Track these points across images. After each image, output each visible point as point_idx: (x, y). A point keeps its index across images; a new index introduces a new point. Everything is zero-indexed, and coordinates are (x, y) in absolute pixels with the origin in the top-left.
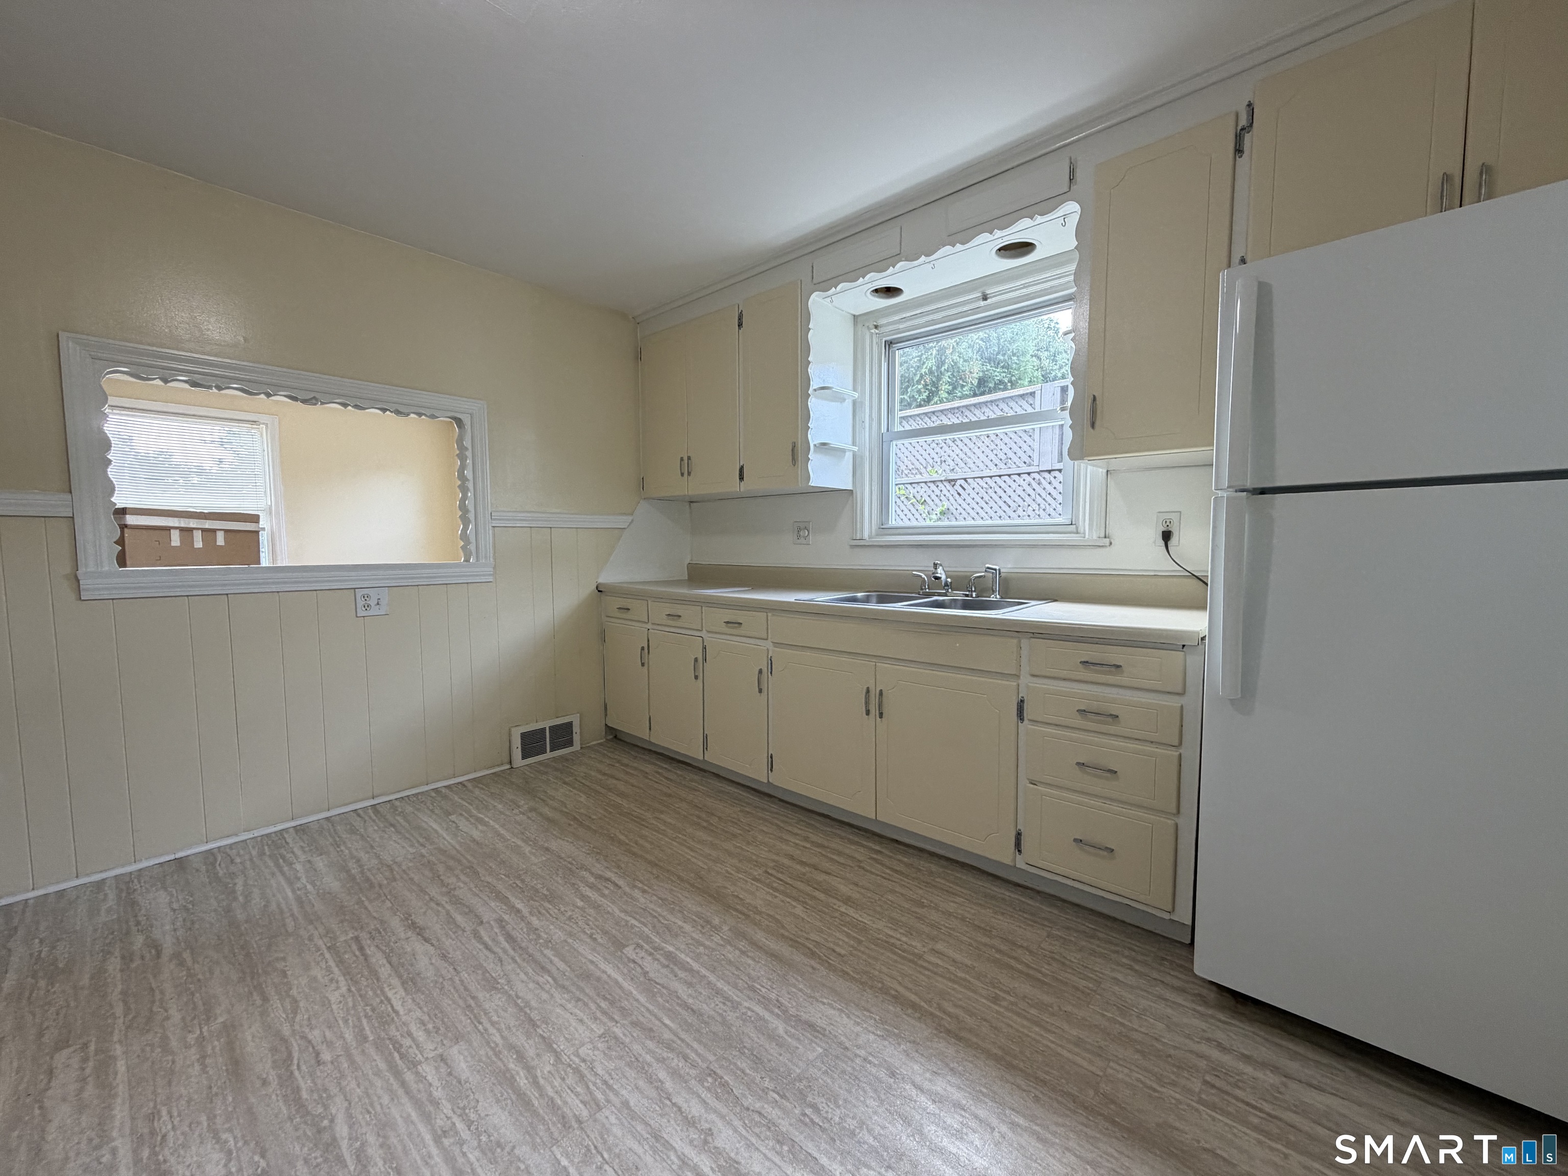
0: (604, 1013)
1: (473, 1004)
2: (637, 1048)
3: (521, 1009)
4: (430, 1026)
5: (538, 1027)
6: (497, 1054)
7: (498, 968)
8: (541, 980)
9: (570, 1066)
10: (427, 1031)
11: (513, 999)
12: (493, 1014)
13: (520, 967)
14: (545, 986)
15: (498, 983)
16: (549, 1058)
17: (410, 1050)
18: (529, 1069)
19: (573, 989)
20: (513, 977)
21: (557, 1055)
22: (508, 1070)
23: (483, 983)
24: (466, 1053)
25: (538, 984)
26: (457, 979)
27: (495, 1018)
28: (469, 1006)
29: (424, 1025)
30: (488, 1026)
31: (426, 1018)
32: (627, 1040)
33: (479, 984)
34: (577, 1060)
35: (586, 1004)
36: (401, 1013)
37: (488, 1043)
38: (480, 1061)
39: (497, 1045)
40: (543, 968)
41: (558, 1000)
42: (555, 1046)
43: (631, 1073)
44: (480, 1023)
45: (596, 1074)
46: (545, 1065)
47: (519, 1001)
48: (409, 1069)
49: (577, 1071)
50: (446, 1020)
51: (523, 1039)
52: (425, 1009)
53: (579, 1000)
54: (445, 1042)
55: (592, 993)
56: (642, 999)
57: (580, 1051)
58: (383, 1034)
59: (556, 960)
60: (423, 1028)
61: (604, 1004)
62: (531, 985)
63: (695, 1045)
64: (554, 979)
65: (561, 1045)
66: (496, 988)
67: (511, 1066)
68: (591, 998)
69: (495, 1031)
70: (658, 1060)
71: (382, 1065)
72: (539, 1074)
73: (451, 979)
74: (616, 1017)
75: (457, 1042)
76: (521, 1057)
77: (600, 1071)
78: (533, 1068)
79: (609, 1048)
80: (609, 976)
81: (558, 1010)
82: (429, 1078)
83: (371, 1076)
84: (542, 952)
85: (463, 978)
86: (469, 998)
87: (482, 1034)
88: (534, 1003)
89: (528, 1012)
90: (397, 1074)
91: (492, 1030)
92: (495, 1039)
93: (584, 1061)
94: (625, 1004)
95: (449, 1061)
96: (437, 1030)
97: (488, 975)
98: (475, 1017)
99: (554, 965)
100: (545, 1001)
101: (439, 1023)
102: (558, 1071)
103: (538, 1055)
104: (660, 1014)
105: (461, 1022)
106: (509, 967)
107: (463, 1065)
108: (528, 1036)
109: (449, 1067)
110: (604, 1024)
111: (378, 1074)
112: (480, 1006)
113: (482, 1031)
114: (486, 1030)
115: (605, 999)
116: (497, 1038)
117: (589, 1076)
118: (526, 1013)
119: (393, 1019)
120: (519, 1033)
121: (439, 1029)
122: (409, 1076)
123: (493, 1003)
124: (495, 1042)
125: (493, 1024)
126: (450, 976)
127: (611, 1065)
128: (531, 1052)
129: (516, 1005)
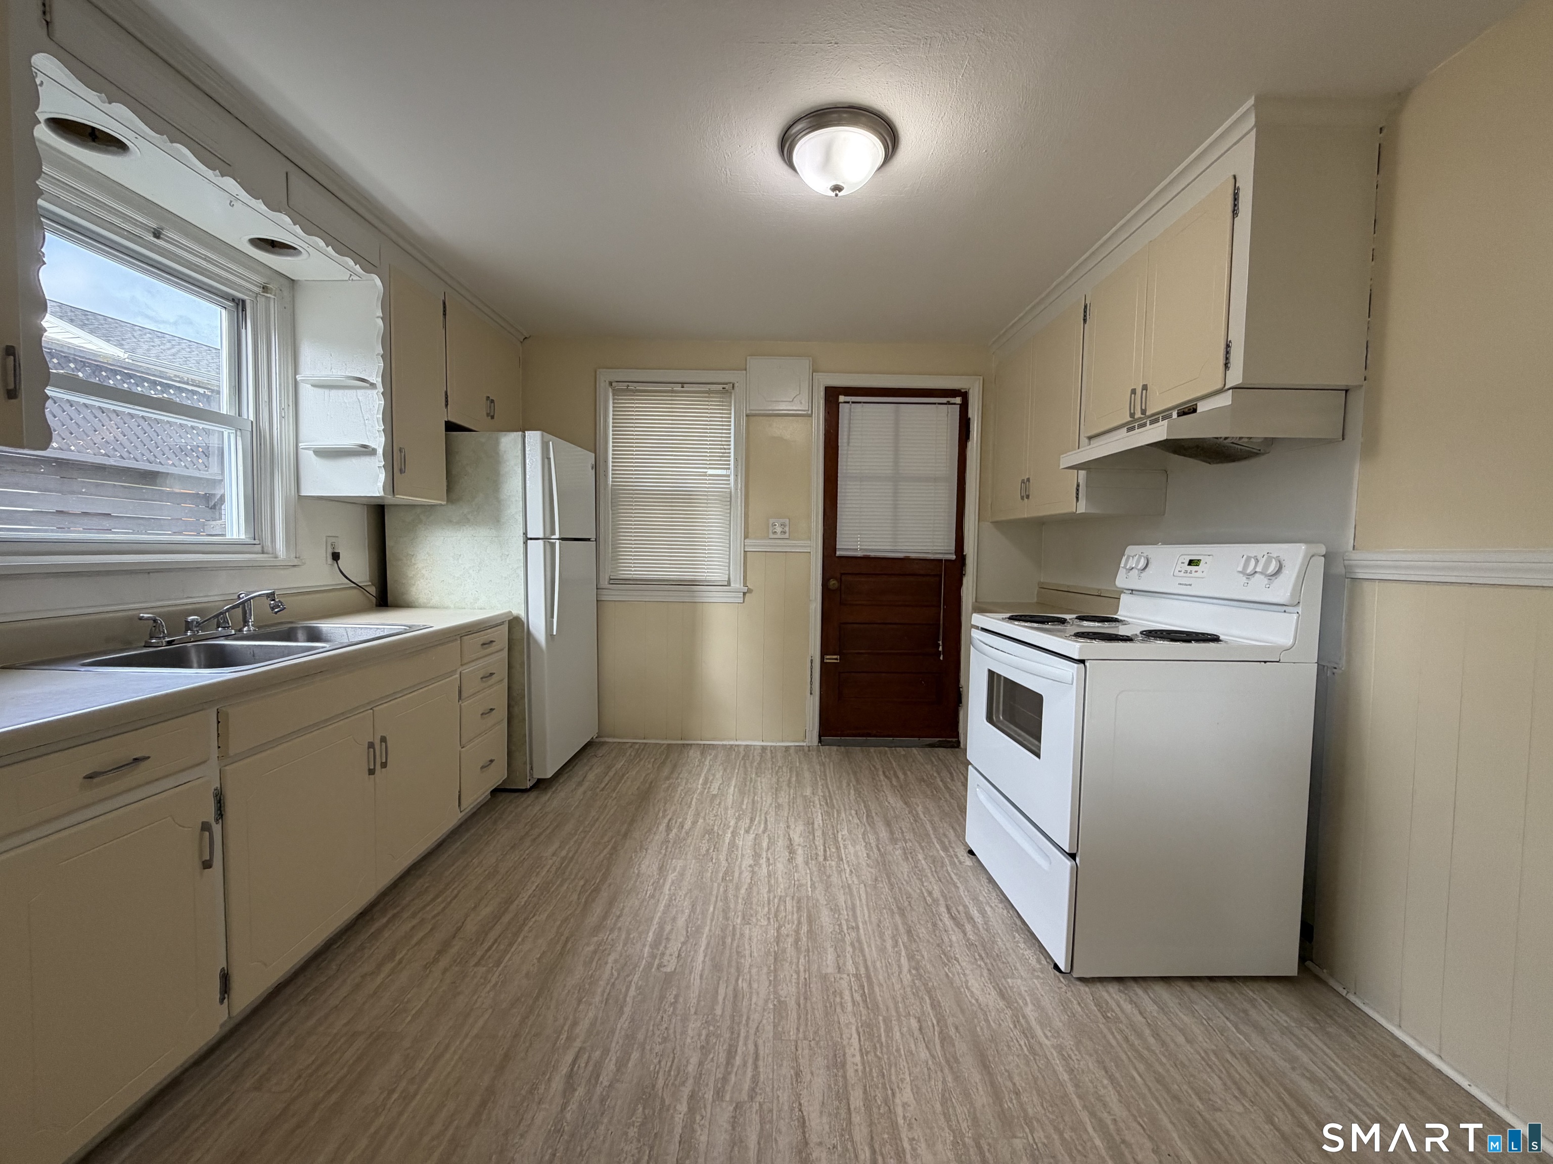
0: (734, 935)
1: (802, 998)
2: (740, 907)
3: (775, 970)
4: (838, 999)
5: (775, 952)
6: (808, 951)
7: (764, 1021)
8: (745, 985)
9: (777, 920)
10: (841, 994)
11: (775, 983)
12: (794, 981)
13: (750, 1009)
14: (748, 979)
15: (774, 1005)
16: (784, 931)
17: (857, 989)
18: (797, 932)
19: (734, 964)
20: (761, 1003)
21: (778, 930)
22: (808, 938)
23: (784, 1014)
24: (824, 963)
25: (750, 983)
26: (801, 1035)
27: (795, 976)
28: (806, 999)
29: (841, 1003)
30: (802, 974)
31: (839, 1010)
32: (740, 913)
33: (787, 1015)
34: (772, 921)
35: (738, 946)
36: (854, 1028)
37: (809, 961)
38: (819, 953)
39: (805, 956)
40: (735, 996)
41: (750, 960)
42: (775, 934)
43: (755, 900)
44: (805, 979)
45: (769, 909)
46: (788, 929)
47: (772, 978)
48: (861, 975)
49: (776, 916)
50: (825, 998)
51: (788, 950)
52: (836, 1019)
53: (738, 953)
54: (833, 980)
55: (727, 952)
56: (707, 929)
57: (766, 923)
58: (872, 1015)
59: (720, 998)
60: (843, 1001)
61: (729, 940)
62: (755, 986)
63: (714, 893)
64: (737, 980)
65: (772, 932)
66: (779, 1001)
67: (805, 939)
68: (731, 949)
69: (800, 966)
70: (737, 897)
71: (877, 989)
72: (794, 927)
73: (805, 1038)
74: (731, 928)
75: (826, 974)
76: (797, 941)
77: (766, 909)
78: (795, 931)
79: (752, 916)
80: (705, 956)
81: (755, 954)
82: (851, 962)
83: (885, 986)
84: (722, 1016)
85: (795, 1031)
86: (802, 1006)
87: (809, 971)
88: (765, 970)
89: (772, 966)
90: (869, 977)
91: (802, 968)
92: (803, 961)
93: (769, 918)
94: (718, 932)
95: (836, 964)
96: (834, 992)
97: (776, 1021)
98: (806, 985)
99: (726, 993)
100: (757, 967)
101: (831, 997)
102: (785, 921)
103: (787, 936)
104: (709, 917)
105: (817, 989)
106: (756, 1016)
107: (829, 957)
108: (784, 951)
109: (837, 961)
110: (741, 929)
111: (881, 985)
112: (798, 993)
113: (807, 973)
114: (805, 971)
115: (724, 943)
116: (802, 960)
117: (773, 910)
118: (775, 966)
119: (862, 1026)
120: (788, 955)
121: (833, 993)
122: (862, 971)
123: (788, 991)
124: (805, 959)
125: (798, 973)
126: (804, 1042)
127: (759, 909)
128: (790, 940)
129: (775, 977)
